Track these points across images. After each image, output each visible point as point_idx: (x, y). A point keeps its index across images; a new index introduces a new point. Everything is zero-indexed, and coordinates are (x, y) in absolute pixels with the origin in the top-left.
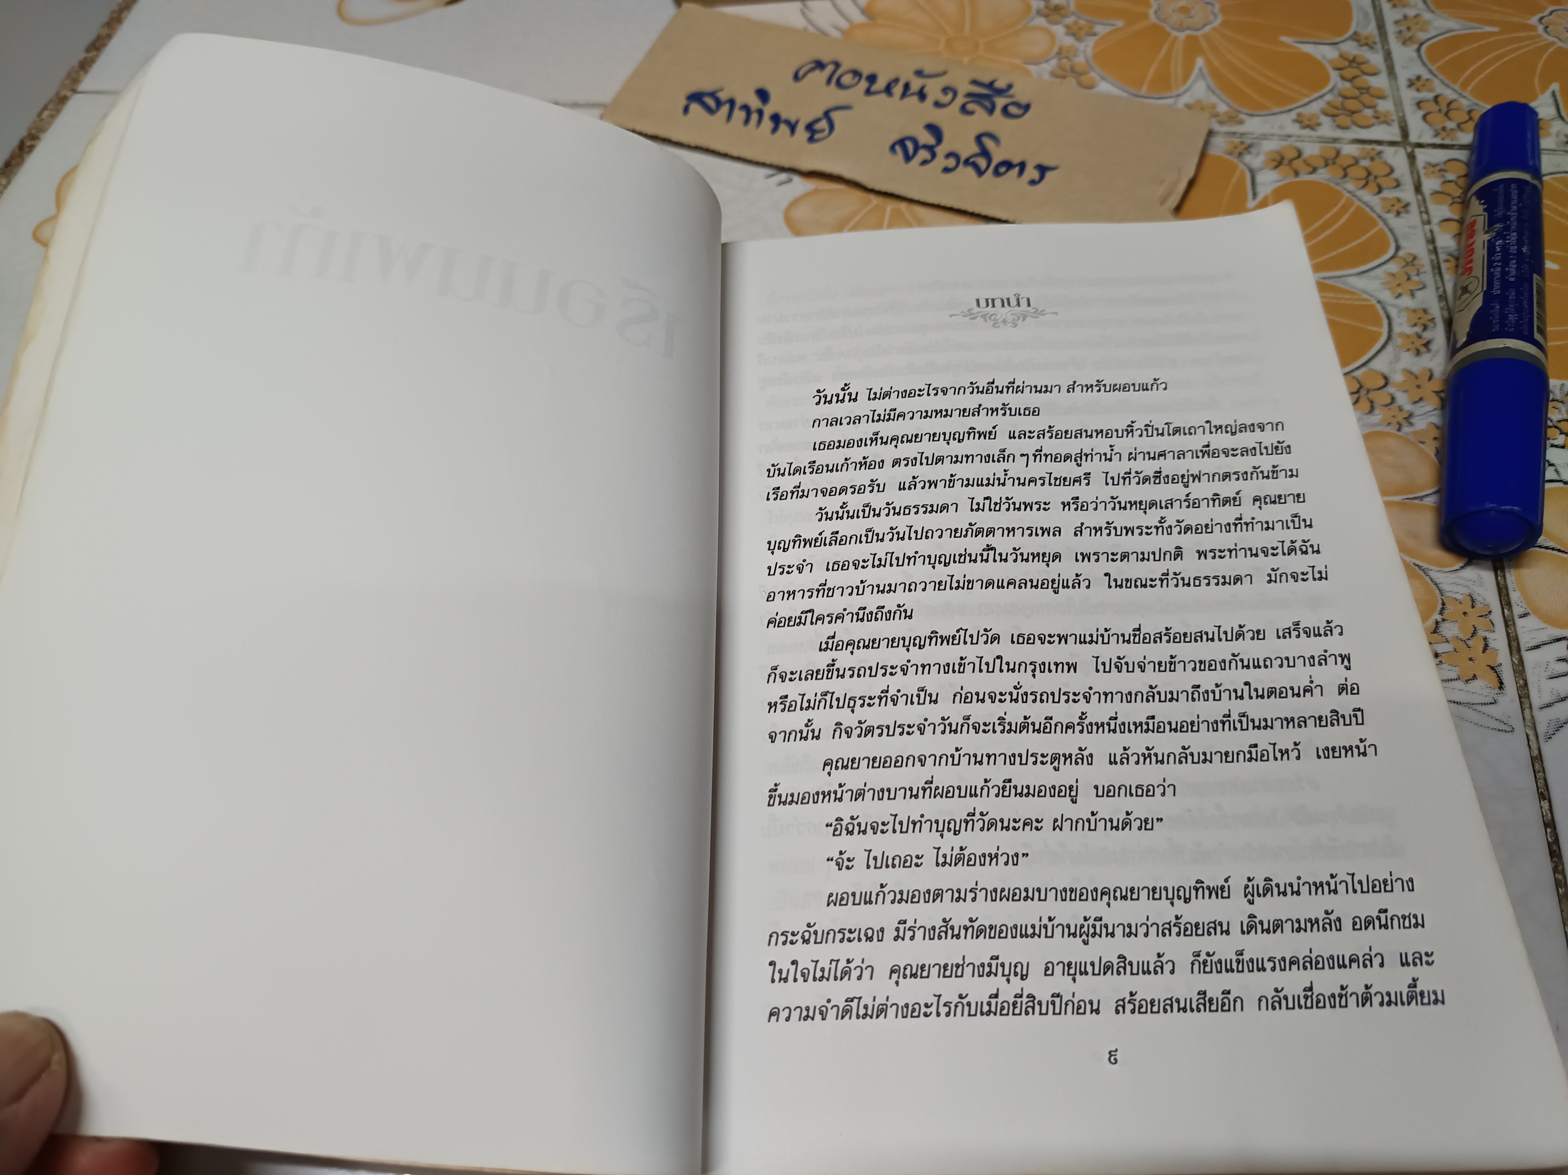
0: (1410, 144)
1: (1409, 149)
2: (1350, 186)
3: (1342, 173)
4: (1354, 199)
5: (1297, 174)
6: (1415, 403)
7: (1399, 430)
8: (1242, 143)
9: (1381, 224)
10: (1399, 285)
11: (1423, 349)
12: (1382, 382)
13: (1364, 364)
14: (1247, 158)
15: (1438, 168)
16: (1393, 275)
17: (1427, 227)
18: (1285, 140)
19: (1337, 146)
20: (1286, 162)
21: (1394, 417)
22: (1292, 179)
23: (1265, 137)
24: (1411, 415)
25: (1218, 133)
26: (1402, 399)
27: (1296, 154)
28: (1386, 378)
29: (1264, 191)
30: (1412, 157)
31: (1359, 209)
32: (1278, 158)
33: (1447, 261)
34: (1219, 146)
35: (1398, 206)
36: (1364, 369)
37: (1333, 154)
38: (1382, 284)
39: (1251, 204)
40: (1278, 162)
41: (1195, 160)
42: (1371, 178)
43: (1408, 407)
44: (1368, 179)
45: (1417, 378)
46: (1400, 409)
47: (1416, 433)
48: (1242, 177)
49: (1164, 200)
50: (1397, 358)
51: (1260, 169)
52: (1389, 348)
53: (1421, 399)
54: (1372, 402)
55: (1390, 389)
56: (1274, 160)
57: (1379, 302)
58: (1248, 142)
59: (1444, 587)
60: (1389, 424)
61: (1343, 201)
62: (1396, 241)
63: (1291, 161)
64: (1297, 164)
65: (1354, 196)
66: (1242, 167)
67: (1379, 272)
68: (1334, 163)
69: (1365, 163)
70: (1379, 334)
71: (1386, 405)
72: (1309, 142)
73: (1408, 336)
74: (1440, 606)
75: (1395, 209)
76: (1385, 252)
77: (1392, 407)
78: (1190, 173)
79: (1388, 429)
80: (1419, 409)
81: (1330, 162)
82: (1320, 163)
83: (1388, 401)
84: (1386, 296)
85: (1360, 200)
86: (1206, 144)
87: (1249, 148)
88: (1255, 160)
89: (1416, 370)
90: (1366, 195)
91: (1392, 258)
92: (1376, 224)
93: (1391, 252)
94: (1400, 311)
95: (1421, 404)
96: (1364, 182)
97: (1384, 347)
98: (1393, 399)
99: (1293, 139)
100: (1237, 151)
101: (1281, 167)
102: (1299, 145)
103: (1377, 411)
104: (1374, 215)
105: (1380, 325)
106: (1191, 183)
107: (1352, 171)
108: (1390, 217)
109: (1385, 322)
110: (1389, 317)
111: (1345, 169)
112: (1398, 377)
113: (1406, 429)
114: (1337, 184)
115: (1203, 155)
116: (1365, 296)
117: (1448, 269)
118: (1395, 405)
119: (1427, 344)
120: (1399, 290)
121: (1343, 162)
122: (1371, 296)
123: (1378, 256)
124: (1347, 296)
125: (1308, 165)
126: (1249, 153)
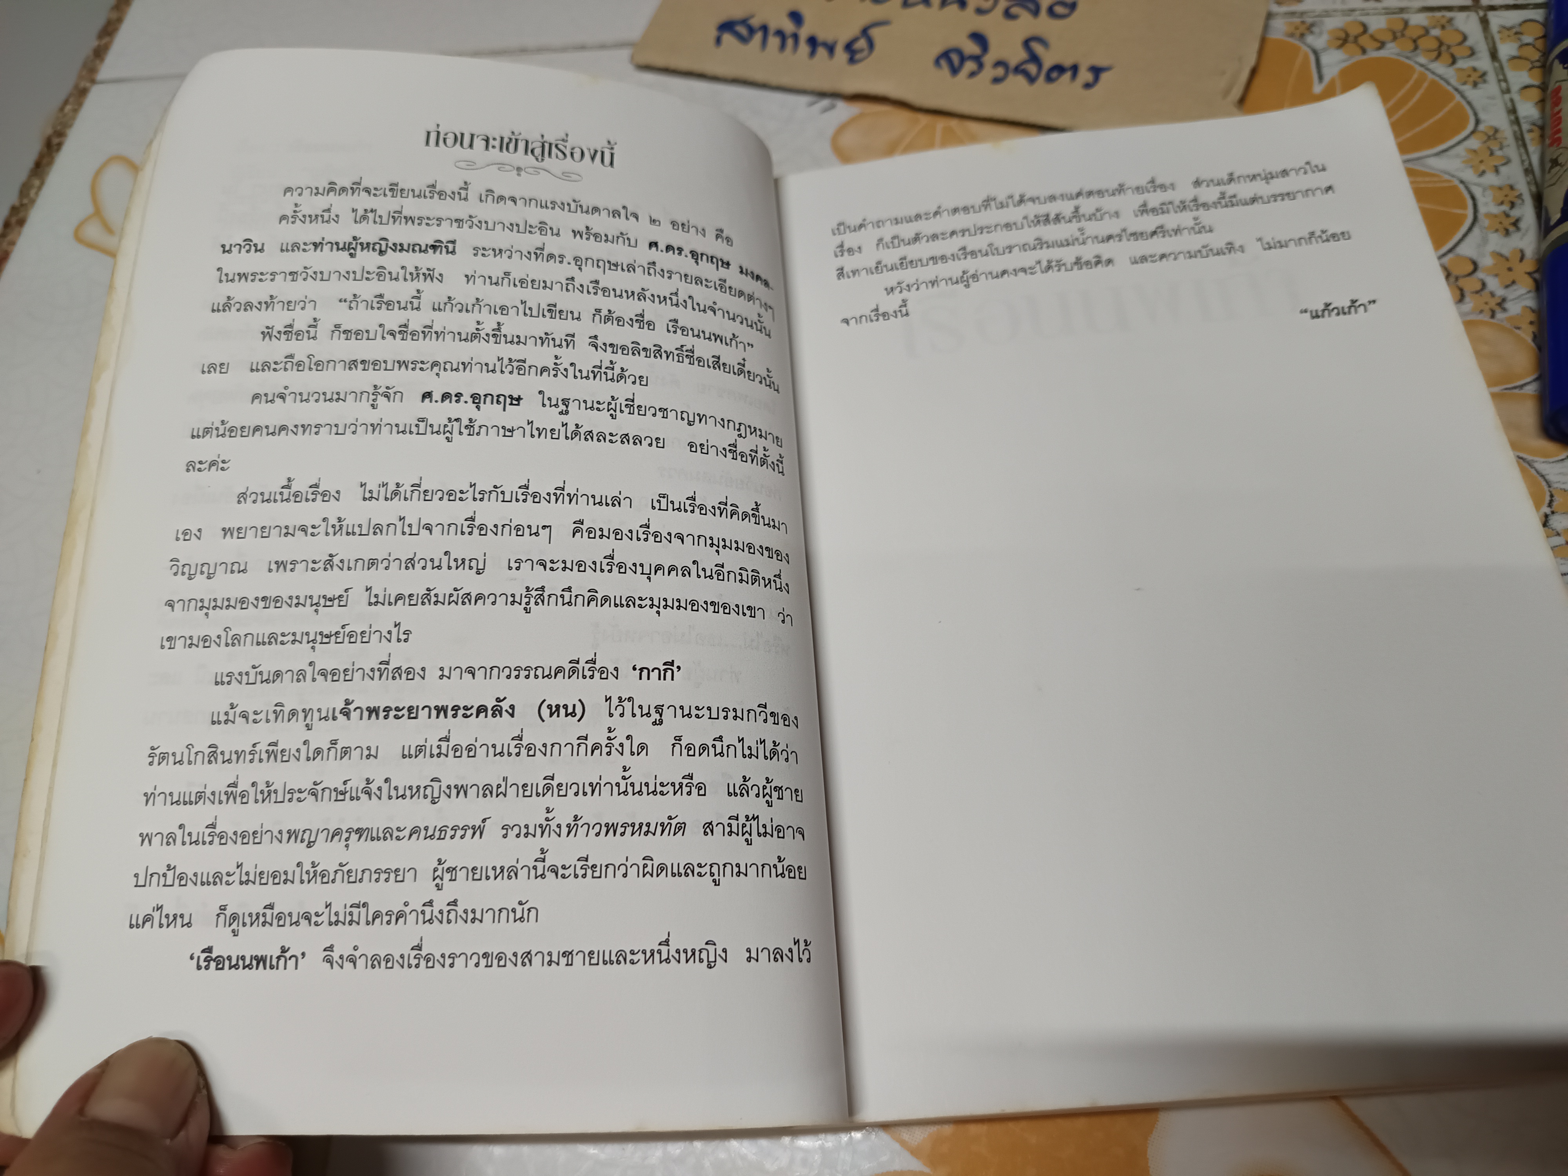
0: (1481, 8)
1: (1481, 13)
2: (1422, 60)
3: (1411, 46)
4: (1427, 72)
5: (1364, 51)
6: (1507, 287)
7: (1493, 316)
8: (1303, 22)
9: (1458, 97)
10: (1481, 162)
11: (1512, 229)
12: (1470, 268)
13: (1450, 251)
14: (1310, 39)
15: (1514, 30)
16: (1475, 151)
17: (1507, 96)
18: (1349, 15)
19: (1405, 16)
20: (1351, 39)
21: (1486, 303)
22: (1360, 57)
23: (1327, 14)
24: (1504, 300)
25: (1277, 14)
26: (1493, 284)
27: (1361, 29)
28: (1475, 264)
29: (1330, 73)
30: (1485, 22)
31: (1433, 82)
32: (1343, 35)
33: (1530, 131)
34: (1279, 28)
35: (1474, 77)
36: (1450, 256)
37: (1400, 26)
38: (1464, 162)
39: (1318, 88)
40: (1343, 40)
41: (1255, 46)
42: (1444, 48)
43: (1500, 292)
44: (1441, 50)
45: (1507, 259)
46: (1492, 295)
47: (1510, 319)
48: (1306, 57)
49: (1227, 92)
50: (1485, 241)
51: (1325, 50)
52: (1476, 231)
53: (1514, 282)
54: (1461, 290)
55: (1480, 275)
56: (1338, 39)
57: (1462, 182)
58: (1309, 20)
59: (1551, 478)
60: (1481, 311)
61: (1415, 76)
62: (1476, 114)
63: (1356, 38)
64: (1364, 40)
65: (1428, 69)
66: (1305, 48)
67: (1460, 149)
68: (1403, 35)
69: (1435, 32)
70: (1465, 216)
71: (1477, 292)
72: (1375, 14)
73: (1496, 216)
74: (1548, 499)
75: (1471, 79)
76: (1463, 127)
77: (1483, 293)
78: (1251, 61)
79: (1481, 317)
80: (1511, 294)
81: (1399, 35)
82: (1388, 37)
83: (1478, 286)
84: (1469, 175)
85: (1433, 73)
86: (1266, 27)
87: (1310, 28)
88: (1318, 41)
89: (1506, 252)
90: (1439, 68)
91: (1473, 132)
92: (1452, 98)
93: (1471, 127)
94: (1485, 190)
95: (1514, 287)
96: (1436, 53)
97: (1470, 229)
98: (1484, 285)
99: (1357, 13)
100: (1298, 33)
101: (1347, 45)
102: (1364, 19)
103: (1467, 299)
104: (1449, 88)
105: (1464, 207)
106: (1254, 72)
107: (1423, 43)
108: (1467, 89)
109: (1470, 203)
110: (1473, 198)
111: (1415, 41)
112: (1487, 261)
113: (1500, 315)
114: (1407, 58)
115: (1263, 40)
116: (1447, 177)
117: (1532, 139)
118: (1486, 291)
119: (1516, 224)
120: (1482, 168)
121: (1411, 33)
122: (1453, 176)
123: (1457, 132)
124: (1427, 179)
125: (1376, 40)
126: (1312, 32)
